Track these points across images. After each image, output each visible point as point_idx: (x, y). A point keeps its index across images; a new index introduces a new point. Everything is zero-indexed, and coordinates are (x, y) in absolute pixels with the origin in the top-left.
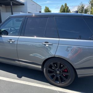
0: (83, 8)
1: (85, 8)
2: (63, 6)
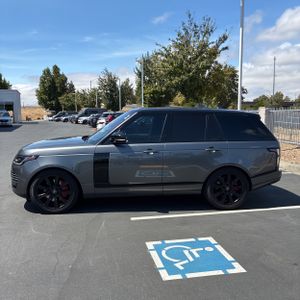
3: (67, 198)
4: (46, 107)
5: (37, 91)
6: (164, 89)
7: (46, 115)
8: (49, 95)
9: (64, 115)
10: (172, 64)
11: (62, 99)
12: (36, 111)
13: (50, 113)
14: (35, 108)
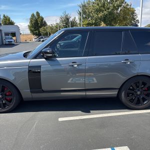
0: (68, 19)
1: (71, 20)
2: (33, 15)
3: (10, 101)
4: (34, 34)
5: (29, 26)
6: (94, 21)
7: (34, 38)
8: (35, 28)
9: (42, 38)
10: (98, 4)
11: (41, 30)
12: (29, 36)
13: (36, 37)
14: (29, 35)
